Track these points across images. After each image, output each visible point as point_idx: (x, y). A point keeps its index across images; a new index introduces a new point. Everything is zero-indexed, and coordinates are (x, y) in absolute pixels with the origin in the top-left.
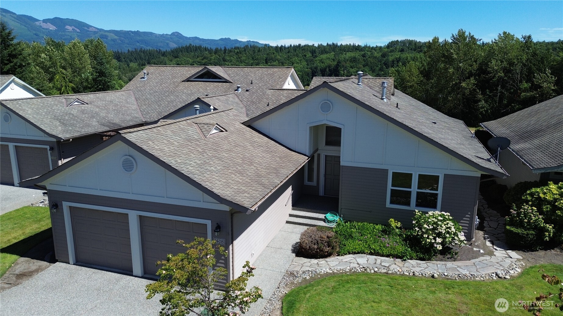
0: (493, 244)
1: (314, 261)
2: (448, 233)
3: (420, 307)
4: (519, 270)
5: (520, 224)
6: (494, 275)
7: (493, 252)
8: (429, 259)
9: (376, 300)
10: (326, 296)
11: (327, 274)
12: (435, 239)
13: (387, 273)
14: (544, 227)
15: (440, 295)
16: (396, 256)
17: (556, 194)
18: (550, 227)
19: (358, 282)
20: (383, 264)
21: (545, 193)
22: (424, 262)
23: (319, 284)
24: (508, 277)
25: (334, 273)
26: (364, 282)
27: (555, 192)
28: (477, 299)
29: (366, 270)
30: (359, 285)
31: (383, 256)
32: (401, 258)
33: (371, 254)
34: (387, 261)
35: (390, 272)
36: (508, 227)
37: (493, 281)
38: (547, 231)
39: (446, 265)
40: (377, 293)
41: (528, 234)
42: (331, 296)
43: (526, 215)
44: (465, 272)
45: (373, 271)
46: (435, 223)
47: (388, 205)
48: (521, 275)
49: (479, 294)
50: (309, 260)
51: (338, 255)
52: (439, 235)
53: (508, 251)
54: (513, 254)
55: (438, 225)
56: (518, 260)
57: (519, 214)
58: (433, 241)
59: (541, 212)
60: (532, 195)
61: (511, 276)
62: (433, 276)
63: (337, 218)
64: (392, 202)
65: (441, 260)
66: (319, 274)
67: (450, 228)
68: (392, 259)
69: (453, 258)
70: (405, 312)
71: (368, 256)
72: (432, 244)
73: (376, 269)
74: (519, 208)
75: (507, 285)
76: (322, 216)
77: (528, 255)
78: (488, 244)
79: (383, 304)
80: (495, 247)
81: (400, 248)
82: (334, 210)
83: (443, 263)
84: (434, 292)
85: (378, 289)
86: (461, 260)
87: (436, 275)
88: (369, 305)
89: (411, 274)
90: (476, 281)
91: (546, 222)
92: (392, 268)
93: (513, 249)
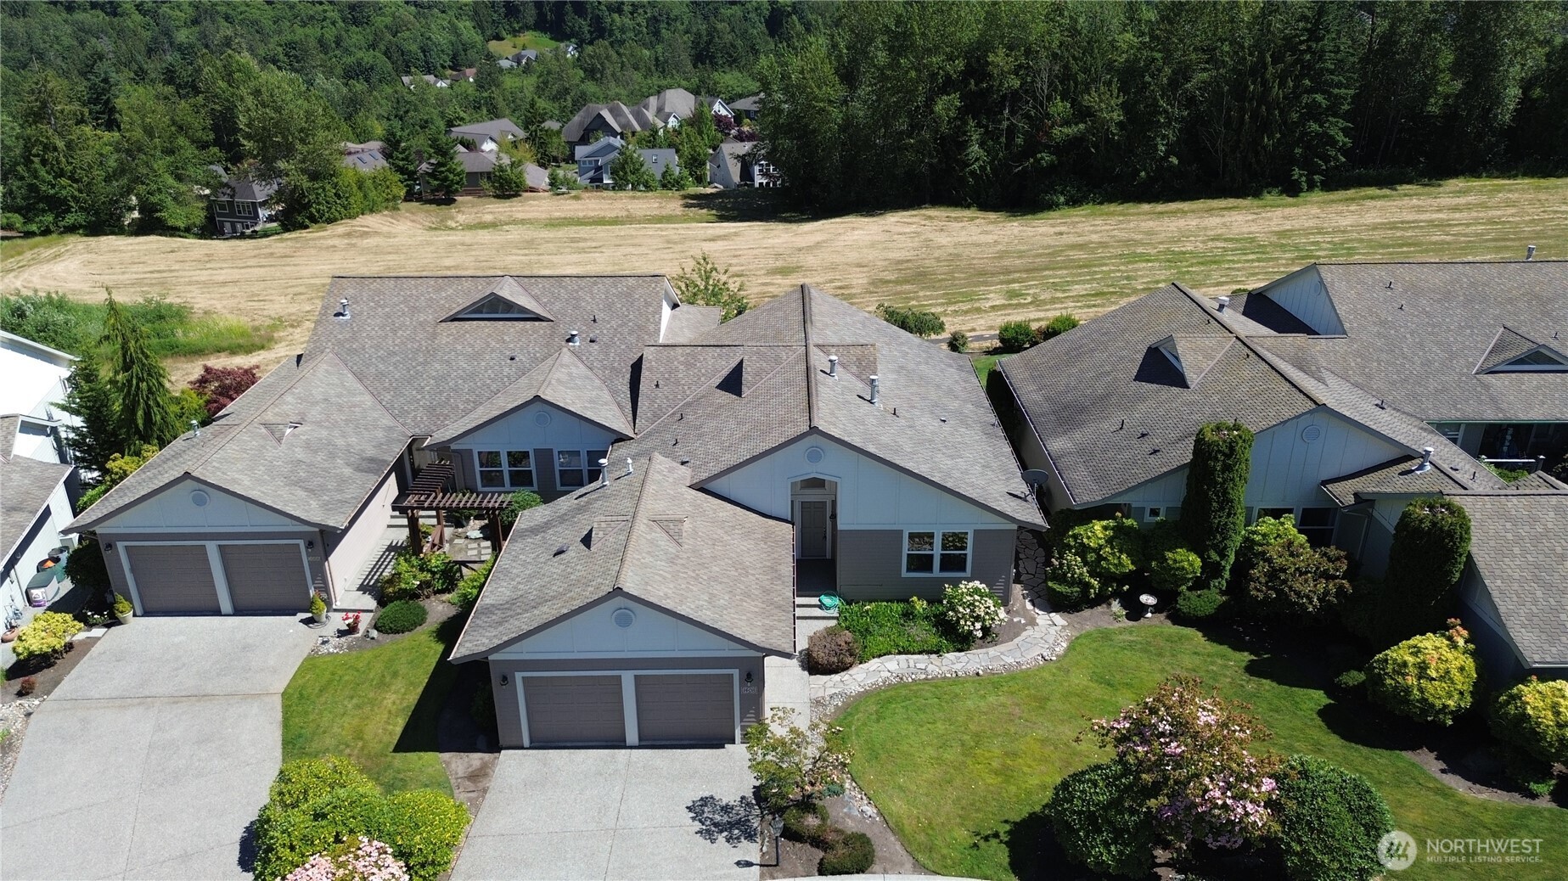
0: (1034, 605)
1: (836, 678)
2: (987, 613)
3: (976, 719)
4: (1065, 645)
5: (1062, 579)
6: (1040, 658)
7: (1035, 619)
8: (968, 649)
9: (931, 720)
10: (875, 725)
11: (860, 694)
12: (973, 624)
13: (926, 679)
14: (1089, 583)
15: (991, 699)
16: (929, 652)
17: (1101, 539)
18: (1095, 582)
19: (899, 700)
20: (918, 666)
21: (1089, 538)
22: (963, 653)
23: (857, 711)
24: (1054, 658)
25: (866, 691)
26: (906, 698)
27: (1101, 535)
28: (1027, 696)
29: (901, 679)
30: (903, 704)
31: (913, 654)
32: (937, 652)
33: (900, 653)
34: (921, 661)
35: (930, 677)
36: (1050, 584)
37: (1042, 668)
38: (1093, 587)
39: (987, 653)
40: (927, 710)
41: (1072, 593)
42: (881, 725)
43: (1069, 566)
44: (1010, 660)
45: (910, 680)
46: (973, 604)
47: (904, 574)
48: (1069, 649)
49: (1028, 689)
50: (828, 677)
51: (861, 663)
52: (978, 618)
53: (1053, 614)
54: (1056, 617)
55: (975, 606)
56: (1063, 627)
57: (1061, 565)
58: (972, 628)
59: (1085, 563)
60: (1075, 537)
61: (1057, 656)
62: (978, 674)
63: (836, 601)
64: (909, 570)
65: (981, 647)
66: (850, 696)
67: (989, 608)
68: (926, 657)
69: (994, 642)
70: (963, 729)
71: (898, 657)
72: (970, 632)
73: (913, 676)
74: (1061, 557)
75: (1054, 671)
76: (814, 601)
77: (1075, 616)
78: (1029, 606)
79: (939, 724)
80: (1037, 611)
81: (934, 640)
82: (831, 589)
83: (984, 650)
84: (984, 697)
85: (925, 705)
86: (1002, 642)
87: (981, 672)
88: (925, 728)
89: (954, 675)
90: (1021, 670)
91: (1091, 576)
92: (930, 668)
93: (1056, 611)
